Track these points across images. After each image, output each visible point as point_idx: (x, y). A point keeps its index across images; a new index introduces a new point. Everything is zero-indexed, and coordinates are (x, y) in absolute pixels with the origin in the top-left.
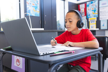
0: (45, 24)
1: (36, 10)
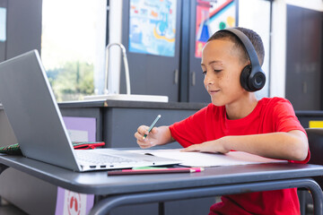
0: (194, 83)
1: (162, 35)
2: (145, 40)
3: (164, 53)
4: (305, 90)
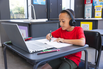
3: (43, 4)
4: (79, 12)
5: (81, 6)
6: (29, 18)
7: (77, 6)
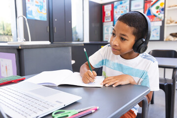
0: (55, 31)
1: (41, 11)
2: (34, 14)
3: (42, 19)
5: (98, 25)
6: (19, 38)
7: (93, 25)
